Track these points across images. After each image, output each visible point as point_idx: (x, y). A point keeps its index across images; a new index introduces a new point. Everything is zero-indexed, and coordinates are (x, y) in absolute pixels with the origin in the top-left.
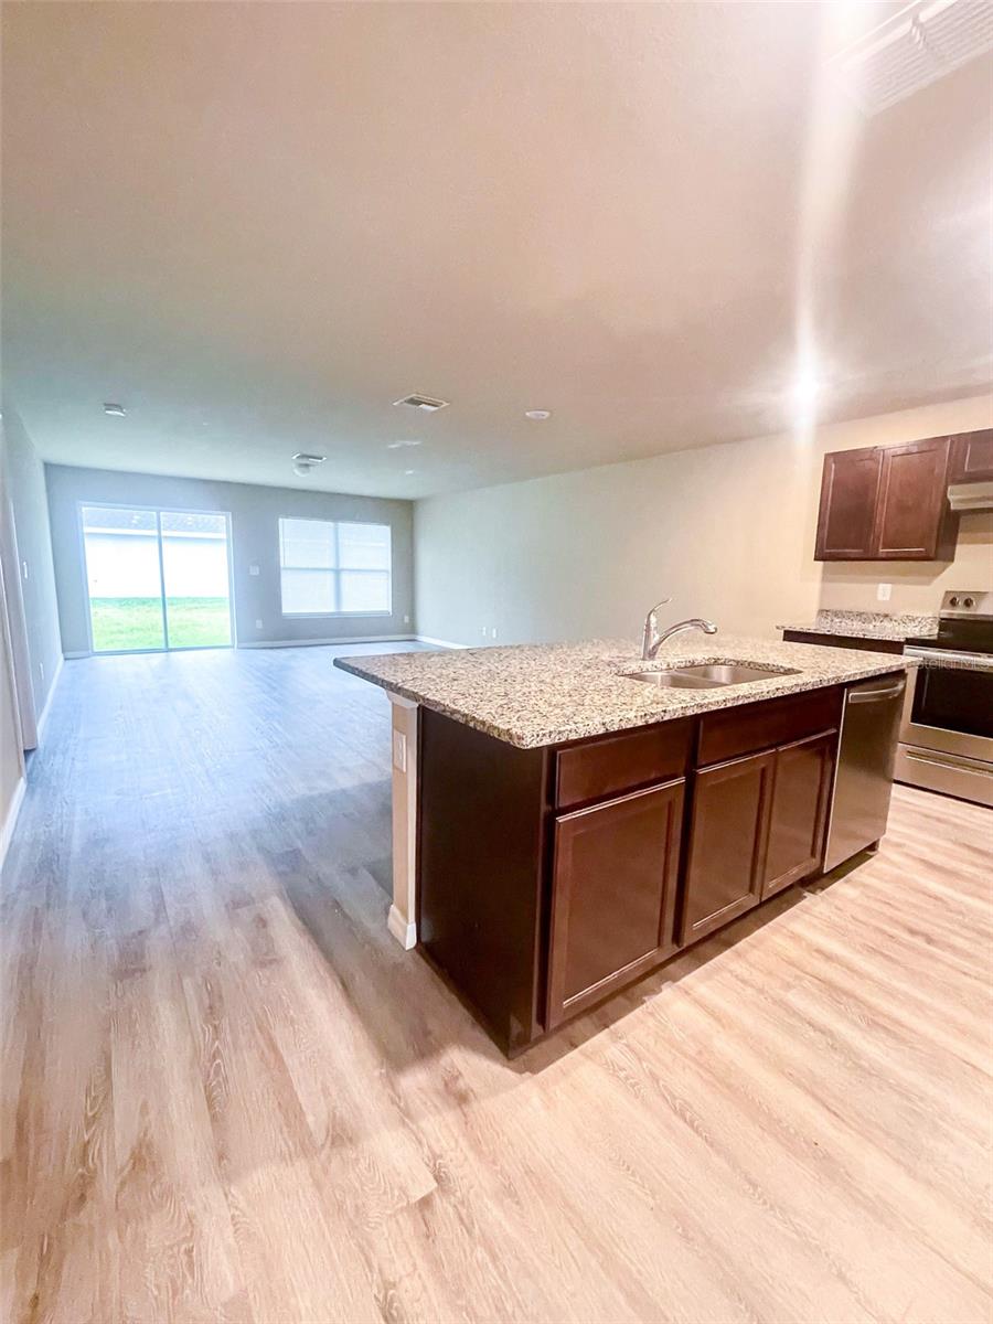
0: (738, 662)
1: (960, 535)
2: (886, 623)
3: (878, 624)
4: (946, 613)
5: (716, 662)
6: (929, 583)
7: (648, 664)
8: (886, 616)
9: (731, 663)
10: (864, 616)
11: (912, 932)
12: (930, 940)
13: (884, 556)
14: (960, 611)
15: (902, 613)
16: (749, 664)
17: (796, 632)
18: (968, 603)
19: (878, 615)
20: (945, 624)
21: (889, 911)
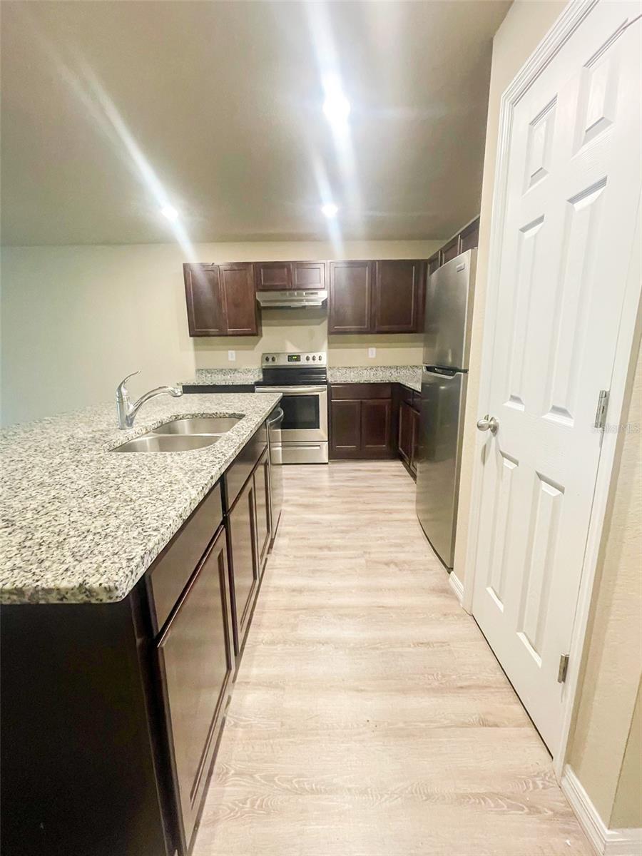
0: (193, 415)
1: (263, 321)
2: (236, 374)
3: (232, 375)
4: (265, 364)
5: (177, 418)
6: (253, 349)
7: (131, 432)
8: (235, 370)
9: (189, 416)
10: (224, 371)
11: (321, 548)
12: (329, 549)
13: (231, 333)
14: (270, 364)
15: (244, 367)
16: (202, 415)
17: (191, 386)
18: (273, 359)
19: (231, 369)
20: (265, 371)
21: (305, 542)
